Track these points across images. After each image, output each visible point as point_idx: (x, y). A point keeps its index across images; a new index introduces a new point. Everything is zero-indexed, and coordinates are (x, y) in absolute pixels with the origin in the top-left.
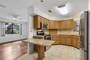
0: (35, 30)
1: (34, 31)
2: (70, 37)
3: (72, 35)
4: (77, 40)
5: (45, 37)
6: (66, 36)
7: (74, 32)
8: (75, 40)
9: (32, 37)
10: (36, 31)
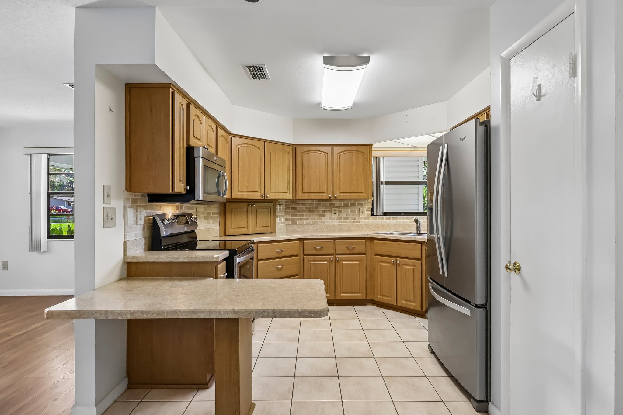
0: (135, 205)
1: (131, 213)
2: (360, 248)
3: (371, 239)
4: (397, 265)
5: (229, 261)
6: (341, 247)
7: (373, 221)
8: (385, 265)
9: (116, 275)
10: (143, 214)
